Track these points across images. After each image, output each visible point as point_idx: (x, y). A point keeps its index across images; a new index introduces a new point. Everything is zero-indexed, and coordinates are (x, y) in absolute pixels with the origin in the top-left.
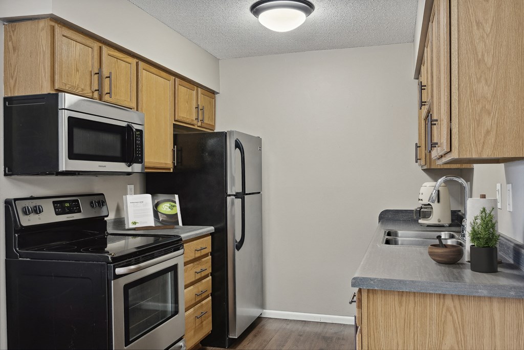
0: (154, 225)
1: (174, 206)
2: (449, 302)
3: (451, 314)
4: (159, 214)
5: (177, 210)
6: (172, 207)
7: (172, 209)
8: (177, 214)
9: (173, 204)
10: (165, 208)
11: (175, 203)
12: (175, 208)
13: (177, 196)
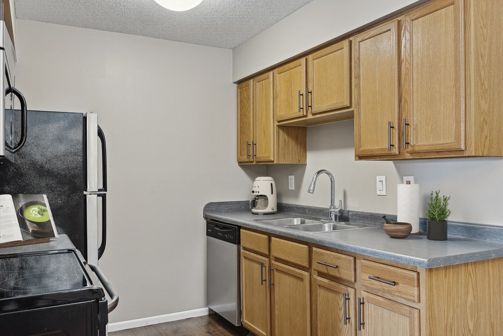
0: (22, 239)
1: (44, 211)
2: (470, 268)
3: (471, 277)
4: (28, 223)
5: (49, 216)
6: (41, 212)
7: (42, 215)
8: (50, 221)
9: (43, 208)
10: (33, 214)
11: (46, 207)
12: (45, 213)
13: (45, 196)
